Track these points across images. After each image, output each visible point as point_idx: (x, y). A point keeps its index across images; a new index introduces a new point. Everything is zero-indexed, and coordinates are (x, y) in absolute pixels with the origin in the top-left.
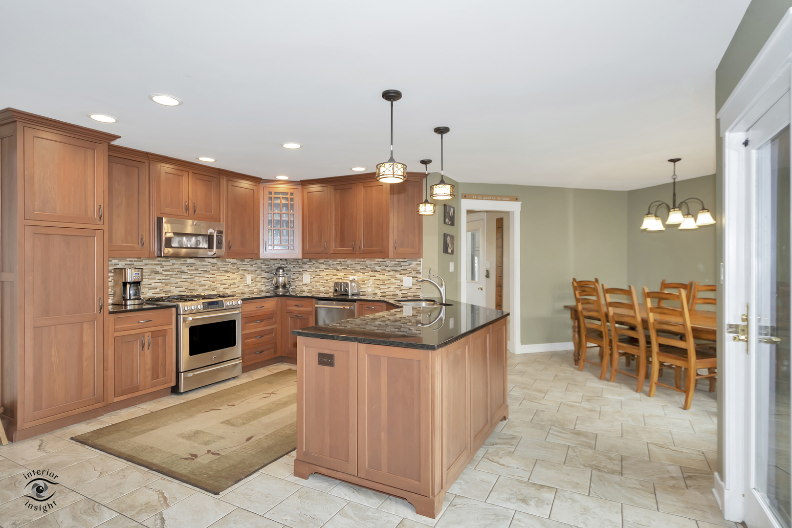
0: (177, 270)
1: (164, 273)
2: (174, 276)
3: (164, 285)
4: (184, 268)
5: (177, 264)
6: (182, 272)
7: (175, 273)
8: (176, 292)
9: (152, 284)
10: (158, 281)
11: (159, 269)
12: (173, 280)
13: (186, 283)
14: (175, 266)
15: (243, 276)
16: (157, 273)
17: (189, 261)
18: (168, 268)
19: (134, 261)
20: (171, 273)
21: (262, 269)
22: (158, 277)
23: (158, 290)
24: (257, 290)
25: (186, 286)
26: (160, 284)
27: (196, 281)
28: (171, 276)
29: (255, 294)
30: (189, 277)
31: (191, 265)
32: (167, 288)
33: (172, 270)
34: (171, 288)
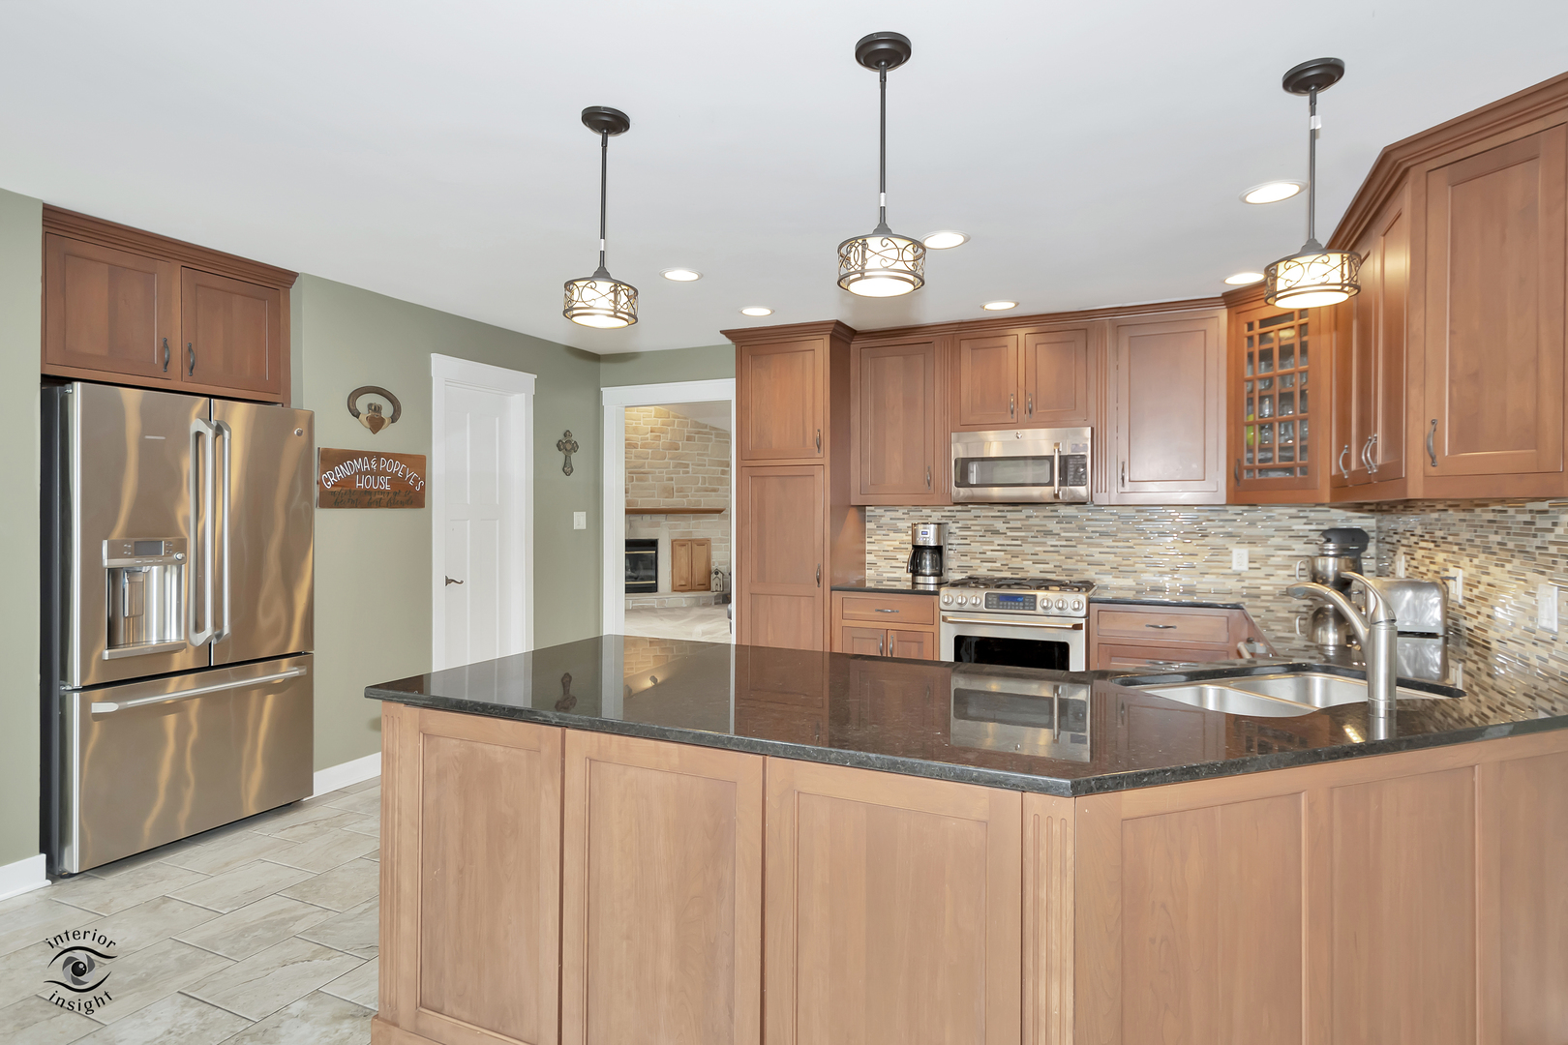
0: (1036, 528)
1: (1009, 534)
2: (1030, 540)
3: (1009, 556)
4: (1052, 525)
5: (1036, 517)
6: (1048, 533)
7: (1033, 534)
8: (1034, 571)
9: (988, 553)
10: (999, 548)
11: (1000, 525)
12: (1028, 548)
13: (1055, 556)
14: (1032, 521)
15: (1223, 551)
16: (996, 532)
17: (1064, 511)
18: (1018, 524)
19: (957, 511)
20: (1023, 534)
21: (1292, 533)
22: (999, 540)
23: (998, 565)
24: (1270, 588)
25: (1058, 561)
26: (1003, 553)
27: (1082, 552)
28: (1024, 539)
29: (1263, 598)
30: (1064, 543)
31: (1068, 519)
32: (1016, 563)
33: (1027, 528)
34: (1025, 562)
